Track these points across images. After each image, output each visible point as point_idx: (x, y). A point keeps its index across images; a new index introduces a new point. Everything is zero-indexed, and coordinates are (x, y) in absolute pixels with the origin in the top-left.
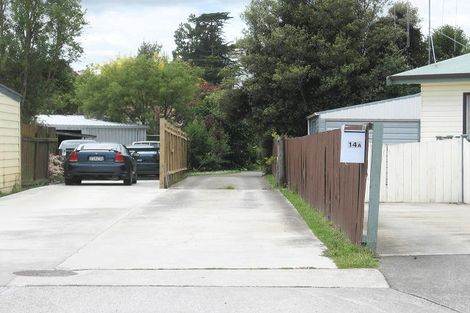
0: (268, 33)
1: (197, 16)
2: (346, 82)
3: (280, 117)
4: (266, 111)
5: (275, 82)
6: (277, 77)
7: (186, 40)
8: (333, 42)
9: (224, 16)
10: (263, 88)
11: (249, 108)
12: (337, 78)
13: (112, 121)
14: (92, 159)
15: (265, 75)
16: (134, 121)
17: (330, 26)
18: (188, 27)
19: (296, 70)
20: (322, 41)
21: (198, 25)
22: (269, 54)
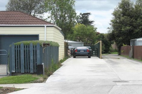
0: (119, 18)
1: (82, 14)
2: (141, 31)
3: (123, 40)
4: (120, 38)
5: (122, 31)
6: (123, 29)
7: (79, 20)
8: (137, 20)
9: (89, 14)
10: (119, 32)
11: (115, 38)
12: (138, 30)
13: (74, 41)
14: (81, 51)
15: (119, 29)
16: (80, 41)
17: (136, 16)
18: (80, 16)
19: (128, 28)
20: (134, 20)
21: (83, 16)
22: (120, 23)
